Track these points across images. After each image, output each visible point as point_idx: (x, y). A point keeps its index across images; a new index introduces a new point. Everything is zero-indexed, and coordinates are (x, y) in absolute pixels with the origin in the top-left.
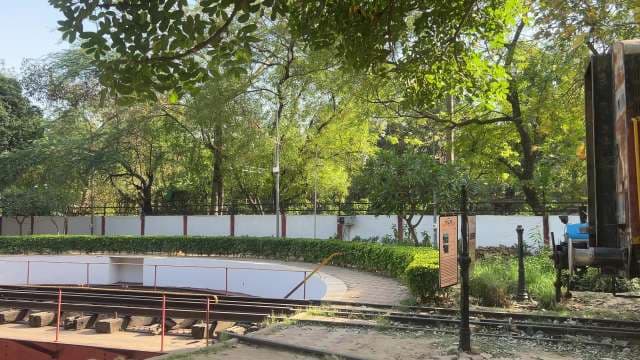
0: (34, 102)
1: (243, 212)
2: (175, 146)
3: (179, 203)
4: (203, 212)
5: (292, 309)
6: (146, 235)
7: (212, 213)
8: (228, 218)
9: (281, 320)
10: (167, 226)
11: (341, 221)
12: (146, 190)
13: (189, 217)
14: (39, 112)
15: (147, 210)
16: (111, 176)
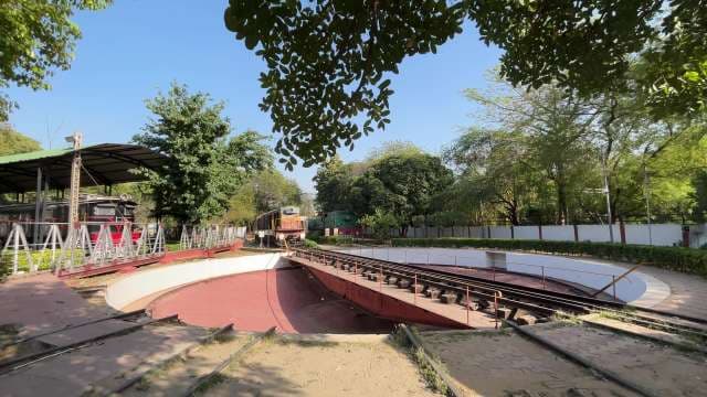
0: (447, 166)
1: (584, 223)
2: (528, 181)
3: (537, 217)
4: (552, 224)
5: (586, 308)
6: (515, 239)
7: (560, 224)
8: (572, 227)
9: (567, 318)
10: (528, 233)
11: (686, 230)
12: (513, 210)
13: (543, 227)
14: (451, 172)
15: (515, 223)
16: (492, 203)
